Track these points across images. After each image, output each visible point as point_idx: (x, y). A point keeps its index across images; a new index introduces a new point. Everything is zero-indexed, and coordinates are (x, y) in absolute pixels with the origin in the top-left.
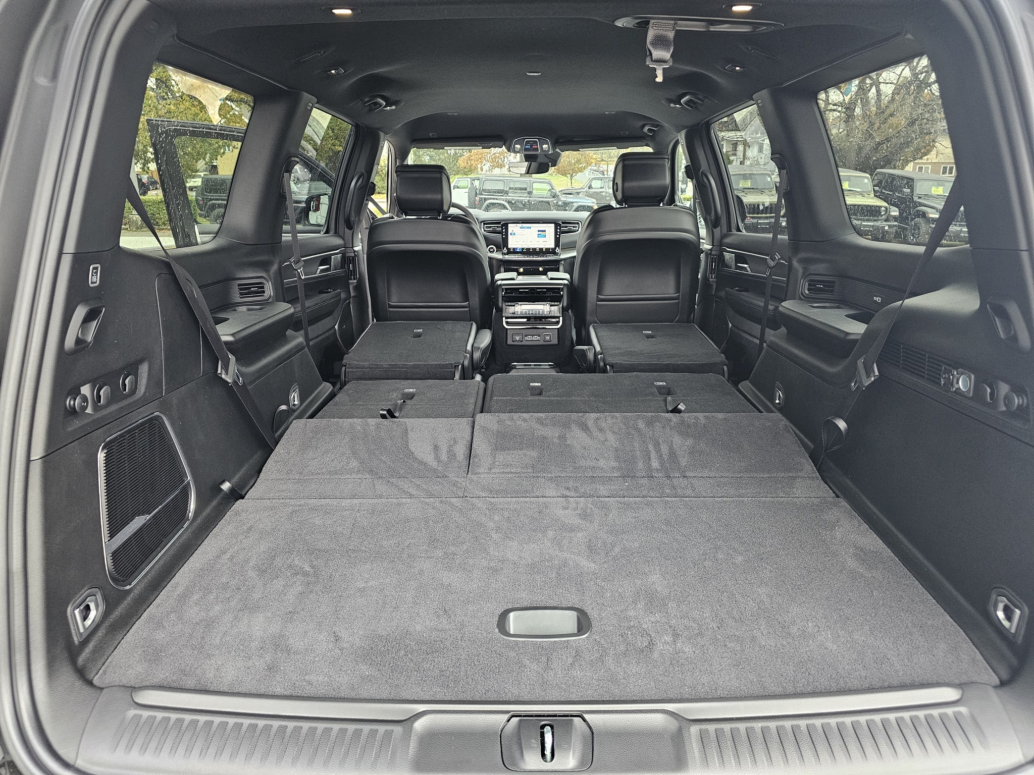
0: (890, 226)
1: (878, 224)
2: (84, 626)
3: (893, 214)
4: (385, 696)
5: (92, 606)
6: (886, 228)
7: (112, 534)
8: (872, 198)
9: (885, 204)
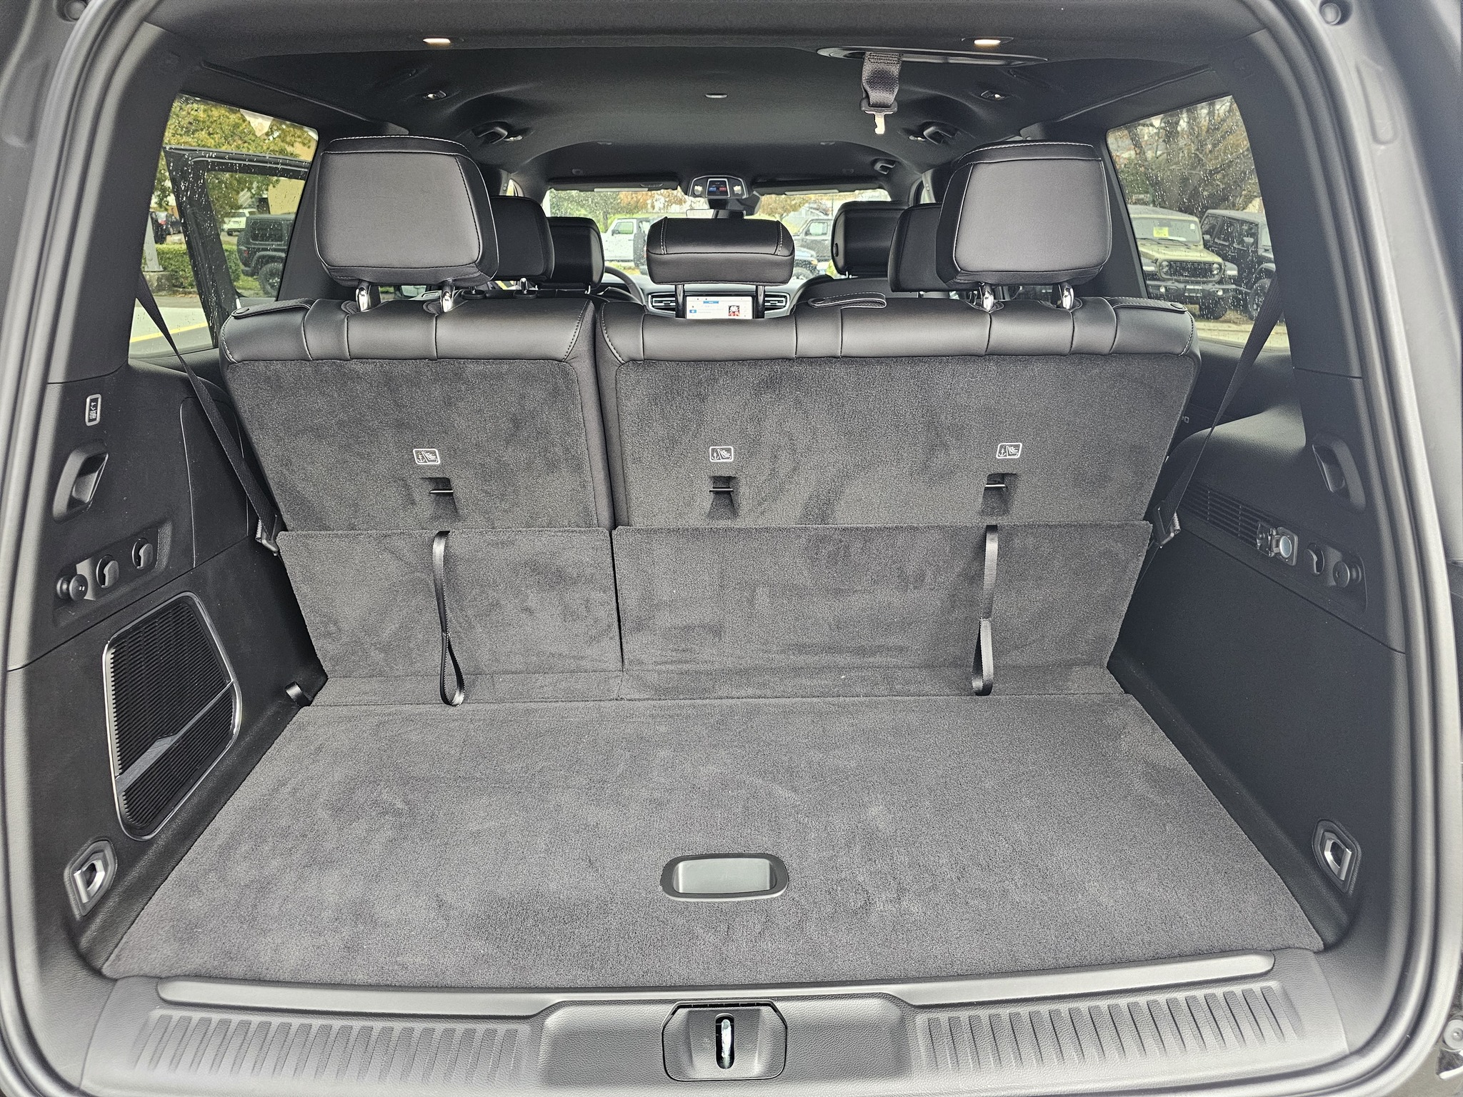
0: (1223, 290)
1: (1209, 287)
2: (88, 893)
3: (1229, 273)
4: (506, 982)
5: (99, 865)
6: (1220, 293)
7: (125, 765)
8: (1201, 251)
9: (1219, 260)
